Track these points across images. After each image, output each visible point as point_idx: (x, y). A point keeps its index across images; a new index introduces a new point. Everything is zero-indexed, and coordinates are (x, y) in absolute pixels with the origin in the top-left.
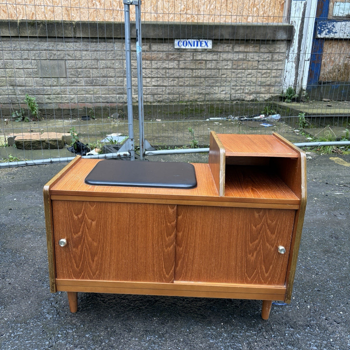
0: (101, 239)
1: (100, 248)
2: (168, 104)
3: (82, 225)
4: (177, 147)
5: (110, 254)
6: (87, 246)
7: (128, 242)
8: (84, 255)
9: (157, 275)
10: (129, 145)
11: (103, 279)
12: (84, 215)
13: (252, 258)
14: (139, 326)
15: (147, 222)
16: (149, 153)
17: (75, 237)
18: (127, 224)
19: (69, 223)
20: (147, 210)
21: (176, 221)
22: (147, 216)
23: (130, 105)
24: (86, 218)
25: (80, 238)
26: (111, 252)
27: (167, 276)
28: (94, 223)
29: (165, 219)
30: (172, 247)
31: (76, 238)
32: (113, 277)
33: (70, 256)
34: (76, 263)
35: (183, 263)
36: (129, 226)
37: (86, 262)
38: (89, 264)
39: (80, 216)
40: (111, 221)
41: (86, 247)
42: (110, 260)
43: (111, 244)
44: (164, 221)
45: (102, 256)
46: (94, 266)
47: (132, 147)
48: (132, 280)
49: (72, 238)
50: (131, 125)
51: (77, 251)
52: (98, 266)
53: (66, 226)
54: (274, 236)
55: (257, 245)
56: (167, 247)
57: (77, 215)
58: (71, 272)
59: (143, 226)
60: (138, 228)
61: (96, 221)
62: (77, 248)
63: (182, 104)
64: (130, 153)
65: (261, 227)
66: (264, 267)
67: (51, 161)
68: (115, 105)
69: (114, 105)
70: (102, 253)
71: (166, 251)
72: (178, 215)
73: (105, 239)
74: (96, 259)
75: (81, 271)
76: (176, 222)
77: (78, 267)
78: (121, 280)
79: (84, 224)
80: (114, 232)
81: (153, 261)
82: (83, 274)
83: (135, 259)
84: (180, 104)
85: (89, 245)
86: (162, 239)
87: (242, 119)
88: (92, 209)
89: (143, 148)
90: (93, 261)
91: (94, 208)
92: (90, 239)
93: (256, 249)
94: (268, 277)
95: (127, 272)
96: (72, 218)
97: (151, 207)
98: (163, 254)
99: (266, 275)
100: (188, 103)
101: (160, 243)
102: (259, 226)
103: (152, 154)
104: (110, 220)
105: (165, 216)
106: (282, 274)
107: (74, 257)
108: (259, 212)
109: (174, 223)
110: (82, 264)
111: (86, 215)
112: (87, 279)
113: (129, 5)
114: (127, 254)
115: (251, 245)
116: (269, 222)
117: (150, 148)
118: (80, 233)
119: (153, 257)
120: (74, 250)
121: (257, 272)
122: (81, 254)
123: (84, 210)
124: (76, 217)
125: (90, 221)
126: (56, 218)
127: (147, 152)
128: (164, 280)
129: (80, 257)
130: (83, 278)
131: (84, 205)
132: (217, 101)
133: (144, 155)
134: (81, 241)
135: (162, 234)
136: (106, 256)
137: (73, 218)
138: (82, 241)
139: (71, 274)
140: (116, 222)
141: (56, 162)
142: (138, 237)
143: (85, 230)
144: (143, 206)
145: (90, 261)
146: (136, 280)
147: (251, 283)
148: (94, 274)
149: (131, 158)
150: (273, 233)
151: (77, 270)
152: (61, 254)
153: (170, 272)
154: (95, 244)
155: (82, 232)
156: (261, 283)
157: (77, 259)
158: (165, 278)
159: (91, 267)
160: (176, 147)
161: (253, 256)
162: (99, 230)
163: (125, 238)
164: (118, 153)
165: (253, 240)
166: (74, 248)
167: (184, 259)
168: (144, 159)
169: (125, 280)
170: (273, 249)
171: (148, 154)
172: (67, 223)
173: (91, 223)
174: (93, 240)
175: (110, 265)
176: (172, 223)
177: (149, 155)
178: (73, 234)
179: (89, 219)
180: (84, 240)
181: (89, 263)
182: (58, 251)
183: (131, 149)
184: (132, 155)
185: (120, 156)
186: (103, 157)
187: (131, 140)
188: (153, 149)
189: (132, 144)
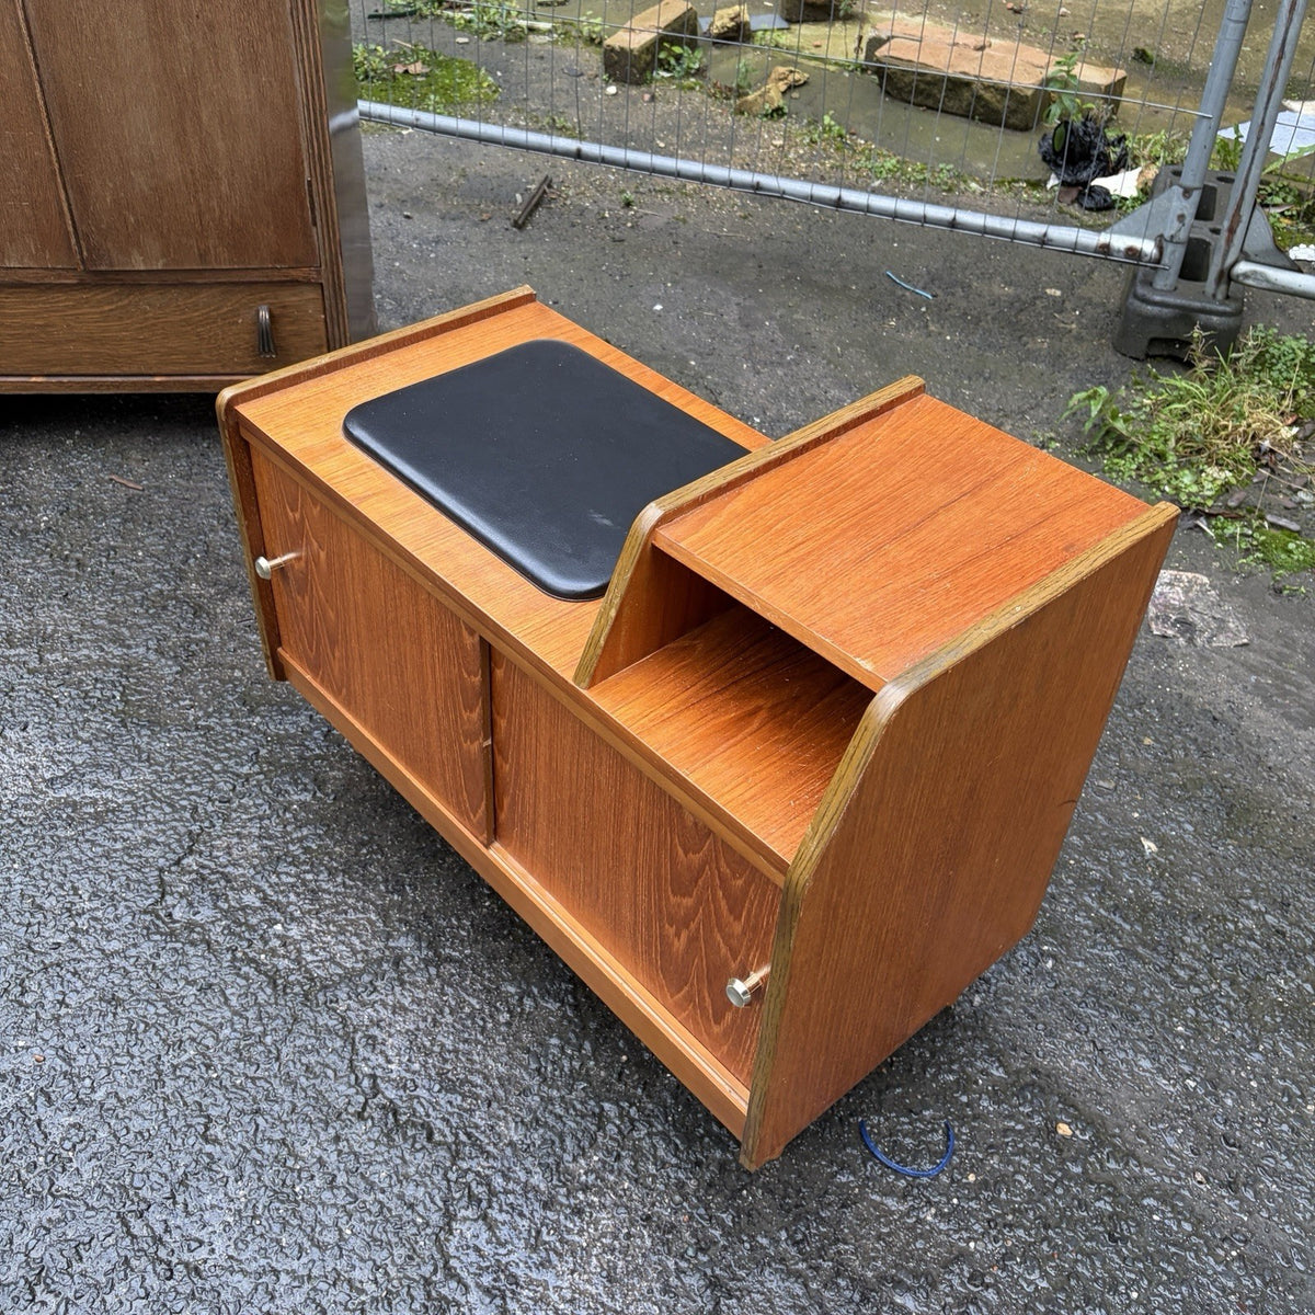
10: (1168, 210)
16: (1255, 272)
23: (1232, 25)
47: (1176, 225)
50: (1205, 122)
64: (1161, 249)
67: (840, 198)
89: (1230, 241)
103: (1264, 285)
117: (1266, 252)
127: (1242, 268)
133: (1227, 276)
141: (855, 207)
149: (1160, 272)
164: (1104, 238)
168: (1220, 296)
171: (1246, 275)
177: (1250, 282)
183: (1173, 232)
184: (1166, 260)
185: (1104, 253)
186: (1034, 237)
187: (1181, 190)
188: (1280, 264)
189: (1179, 212)
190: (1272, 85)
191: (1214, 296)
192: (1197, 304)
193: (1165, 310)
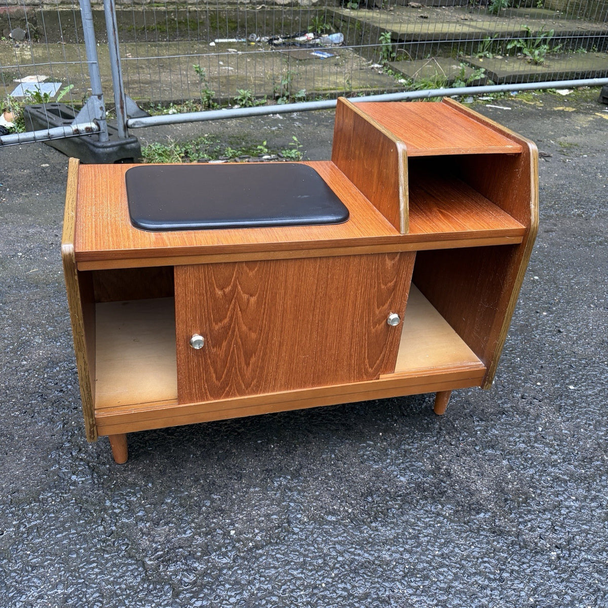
0: (264, 326)
1: (262, 342)
2: (128, 9)
3: (232, 306)
4: (174, 103)
5: (279, 349)
6: (239, 340)
7: (311, 325)
8: (232, 358)
9: (354, 372)
10: (93, 108)
11: (264, 392)
15: (347, 287)
16: (137, 122)
17: (217, 327)
18: (312, 294)
19: (205, 304)
20: (349, 266)
21: (395, 279)
24: (239, 293)
25: (226, 329)
26: (281, 345)
27: (370, 370)
28: (253, 300)
29: (379, 279)
31: (219, 330)
32: (280, 387)
33: (206, 363)
34: (216, 372)
36: (316, 298)
37: (236, 368)
38: (239, 372)
39: (227, 290)
40: (285, 292)
41: (236, 343)
42: (278, 358)
43: (281, 332)
44: (375, 283)
45: (265, 354)
46: (248, 373)
47: (101, 112)
48: (313, 384)
49: (211, 330)
50: (94, 65)
51: (220, 352)
52: (256, 371)
53: (201, 311)
56: (375, 324)
57: (222, 289)
58: (205, 390)
59: (340, 295)
60: (331, 300)
61: (257, 295)
62: (220, 346)
63: (159, 8)
64: (98, 124)
68: (15, 10)
69: (11, 10)
70: (266, 348)
71: (373, 330)
73: (272, 326)
74: (253, 360)
75: (226, 384)
77: (218, 379)
78: (294, 389)
79: (235, 303)
80: (289, 311)
81: (351, 350)
82: (227, 389)
83: (321, 351)
84: (153, 8)
85: (241, 339)
86: (369, 313)
87: (275, 42)
88: (251, 274)
89: (123, 112)
90: (248, 364)
91: (256, 272)
92: (244, 328)
95: (306, 374)
96: (213, 294)
97: (357, 260)
98: (368, 337)
100: (171, 8)
101: (366, 319)
103: (142, 125)
104: (283, 291)
105: (378, 273)
107: (214, 363)
110: (228, 371)
111: (239, 288)
112: (235, 395)
114: (308, 345)
117: (138, 112)
118: (226, 321)
119: (351, 344)
120: (214, 350)
122: (227, 357)
123: (237, 278)
124: (219, 293)
125: (245, 296)
127: (131, 122)
128: (365, 377)
129: (225, 362)
130: (227, 396)
131: (236, 270)
132: (225, 4)
133: (126, 127)
134: (228, 333)
135: (369, 305)
136: (271, 352)
137: (215, 294)
138: (230, 333)
139: (206, 393)
140: (294, 293)
142: (329, 315)
143: (237, 314)
144: (343, 260)
145: (243, 366)
146: (319, 384)
148: (248, 386)
149: (102, 135)
151: (218, 384)
152: (188, 362)
153: (375, 363)
154: (254, 336)
155: (229, 317)
157: (219, 366)
158: (367, 372)
159: (243, 376)
160: (171, 104)
162: (262, 311)
163: (306, 320)
164: (74, 127)
166: (213, 348)
168: (127, 136)
169: (301, 387)
171: (134, 124)
172: (203, 305)
173: (248, 300)
174: (250, 329)
175: (277, 367)
176: (389, 284)
177: (136, 126)
178: (214, 324)
179: (244, 292)
180: (234, 331)
181: (240, 369)
182: (182, 356)
183: (101, 115)
184: (102, 128)
185: (78, 133)
186: (44, 136)
187: (97, 97)
188: (143, 115)
189: (100, 106)
190: (115, 43)
191: (125, 137)
192: (124, 141)
193: (115, 148)
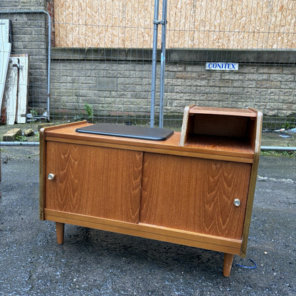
0: (80, 177)
1: (80, 185)
3: (67, 164)
5: (88, 191)
6: (70, 182)
8: (67, 190)
9: (124, 215)
11: (81, 213)
12: (69, 155)
13: (210, 209)
14: (108, 261)
17: (61, 173)
19: (57, 161)
20: (118, 155)
21: (142, 166)
22: (118, 160)
24: (70, 158)
25: (65, 175)
26: (88, 189)
27: (133, 216)
28: (76, 163)
29: (133, 164)
30: (138, 190)
31: (62, 175)
32: (89, 212)
34: (61, 196)
35: (147, 206)
37: (69, 197)
39: (66, 156)
40: (90, 162)
42: (87, 196)
45: (81, 192)
46: (74, 201)
48: (104, 217)
49: (59, 174)
51: (62, 186)
52: (78, 201)
54: (230, 189)
55: (215, 197)
56: (133, 189)
57: (64, 155)
58: (56, 204)
61: (78, 161)
62: (63, 183)
65: (218, 179)
66: (221, 220)
70: (82, 189)
71: (133, 193)
72: (143, 161)
73: (84, 178)
74: (76, 194)
75: (65, 203)
76: (143, 168)
77: (62, 200)
79: (69, 163)
80: (91, 172)
82: (65, 207)
83: (107, 198)
86: (130, 182)
88: (76, 150)
90: (74, 196)
92: (72, 176)
93: (213, 200)
94: (225, 230)
96: (60, 156)
97: (122, 152)
98: (130, 196)
99: (223, 227)
101: (128, 185)
102: (216, 178)
105: (132, 161)
106: (239, 228)
107: (60, 191)
108: (216, 165)
109: (140, 168)
110: (66, 197)
111: (71, 156)
112: (68, 211)
113: (157, 25)
114: (100, 193)
115: (208, 196)
116: (226, 174)
118: (65, 171)
120: (60, 184)
121: (215, 224)
122: (65, 189)
123: (70, 151)
124: (63, 157)
125: (73, 160)
126: (48, 156)
128: (130, 220)
129: (64, 191)
130: (65, 210)
131: (69, 147)
135: (129, 177)
136: (84, 192)
138: (67, 178)
139: (57, 206)
140: (94, 163)
142: (110, 178)
143: (69, 169)
145: (72, 196)
146: (107, 217)
147: (208, 233)
148: (74, 208)
150: (229, 186)
151: (62, 202)
153: (135, 213)
154: (76, 181)
155: (66, 169)
156: (218, 235)
157: (62, 193)
158: (131, 218)
159: (72, 202)
161: (210, 206)
162: (80, 169)
165: (211, 190)
167: (148, 203)
170: (229, 202)
173: (74, 163)
174: (75, 177)
178: (60, 171)
179: (73, 158)
181: (71, 198)
182: (48, 184)
